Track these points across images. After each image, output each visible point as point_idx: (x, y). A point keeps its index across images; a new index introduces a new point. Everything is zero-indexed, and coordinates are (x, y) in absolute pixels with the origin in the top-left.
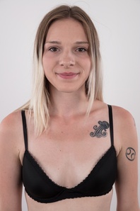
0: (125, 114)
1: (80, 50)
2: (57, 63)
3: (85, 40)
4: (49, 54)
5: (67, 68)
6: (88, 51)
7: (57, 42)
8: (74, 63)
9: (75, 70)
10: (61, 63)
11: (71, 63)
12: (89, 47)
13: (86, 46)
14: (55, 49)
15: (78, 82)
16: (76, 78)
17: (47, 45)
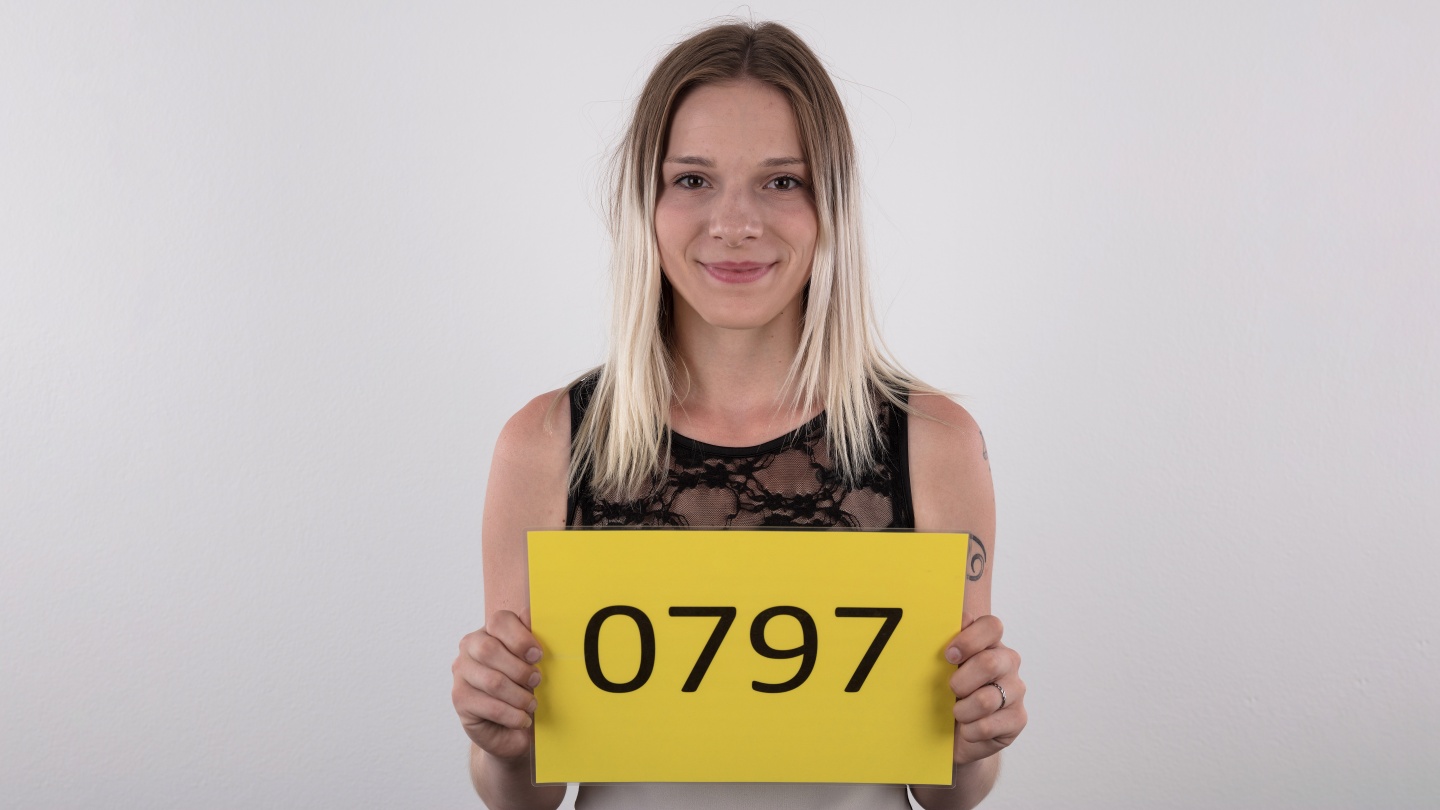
0: (949, 413)
1: (782, 183)
2: (700, 230)
3: (793, 152)
4: (678, 196)
5: (735, 246)
6: (807, 187)
7: (699, 161)
8: (758, 232)
9: (764, 254)
10: (714, 231)
11: (748, 229)
12: (809, 173)
13: (798, 169)
14: (695, 181)
15: (769, 295)
16: (766, 280)
17: (672, 169)
